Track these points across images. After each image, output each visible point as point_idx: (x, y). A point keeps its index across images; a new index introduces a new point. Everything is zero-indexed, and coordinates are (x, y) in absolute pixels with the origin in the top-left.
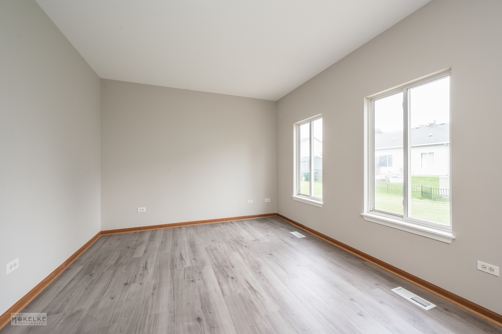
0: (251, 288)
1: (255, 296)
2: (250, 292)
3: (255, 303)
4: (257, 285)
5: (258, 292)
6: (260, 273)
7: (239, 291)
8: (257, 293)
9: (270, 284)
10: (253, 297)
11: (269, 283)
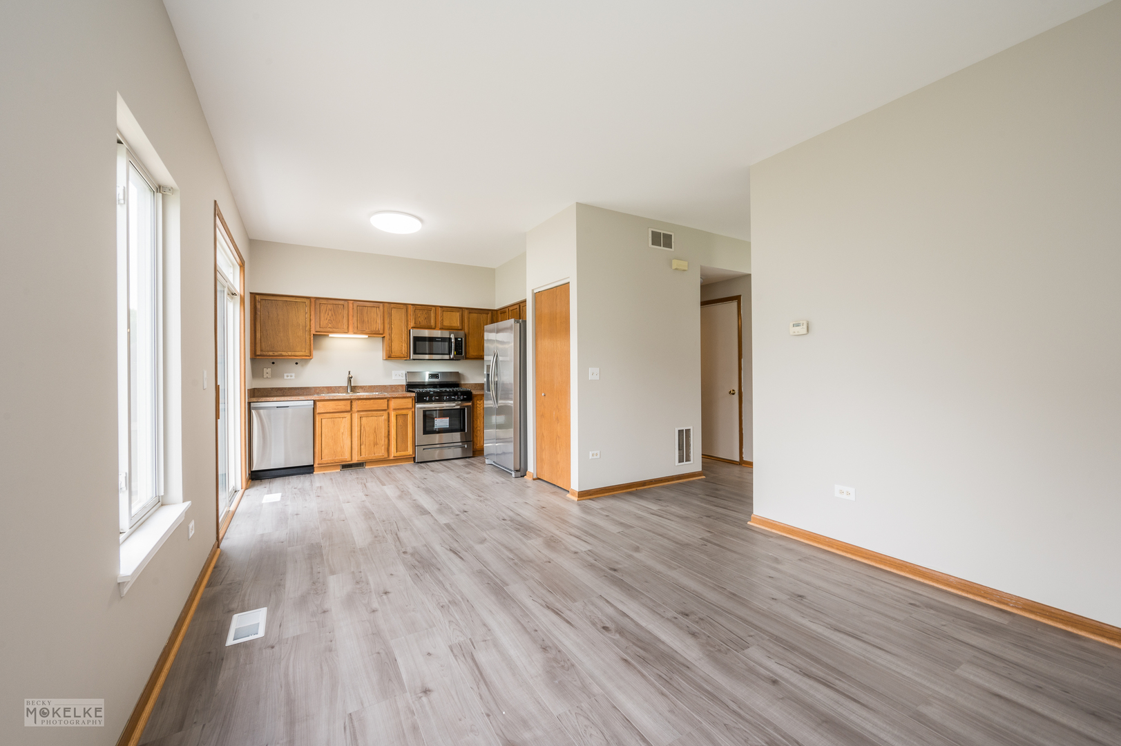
0: (557, 613)
1: (546, 600)
2: (558, 606)
3: (544, 592)
4: (546, 619)
5: (542, 606)
6: (545, 649)
7: (579, 604)
8: (544, 605)
9: (520, 623)
10: (550, 599)
11: (522, 625)
